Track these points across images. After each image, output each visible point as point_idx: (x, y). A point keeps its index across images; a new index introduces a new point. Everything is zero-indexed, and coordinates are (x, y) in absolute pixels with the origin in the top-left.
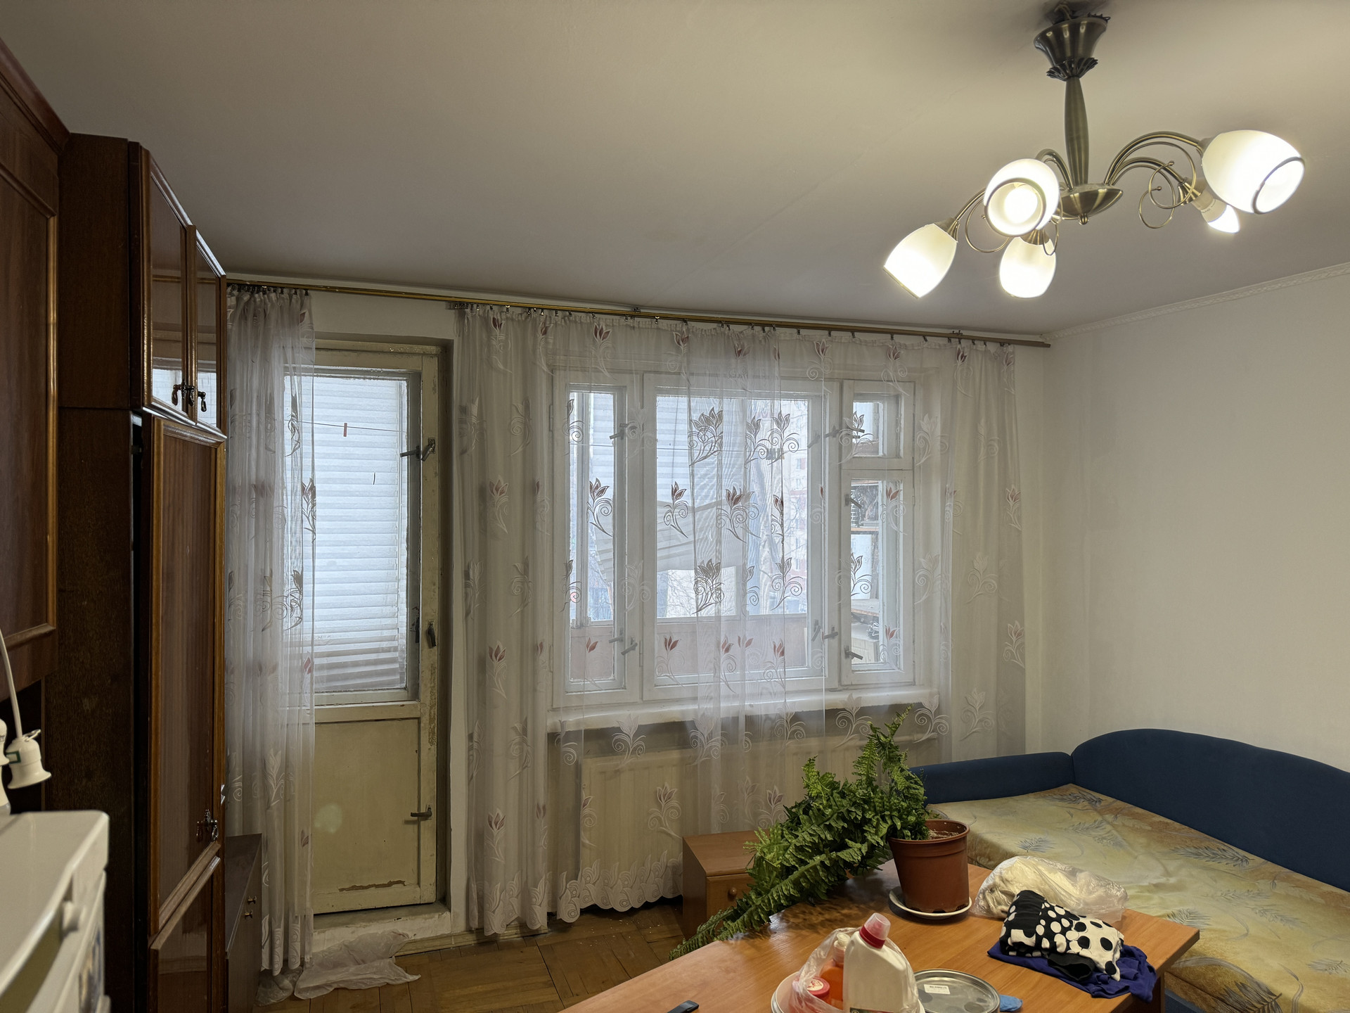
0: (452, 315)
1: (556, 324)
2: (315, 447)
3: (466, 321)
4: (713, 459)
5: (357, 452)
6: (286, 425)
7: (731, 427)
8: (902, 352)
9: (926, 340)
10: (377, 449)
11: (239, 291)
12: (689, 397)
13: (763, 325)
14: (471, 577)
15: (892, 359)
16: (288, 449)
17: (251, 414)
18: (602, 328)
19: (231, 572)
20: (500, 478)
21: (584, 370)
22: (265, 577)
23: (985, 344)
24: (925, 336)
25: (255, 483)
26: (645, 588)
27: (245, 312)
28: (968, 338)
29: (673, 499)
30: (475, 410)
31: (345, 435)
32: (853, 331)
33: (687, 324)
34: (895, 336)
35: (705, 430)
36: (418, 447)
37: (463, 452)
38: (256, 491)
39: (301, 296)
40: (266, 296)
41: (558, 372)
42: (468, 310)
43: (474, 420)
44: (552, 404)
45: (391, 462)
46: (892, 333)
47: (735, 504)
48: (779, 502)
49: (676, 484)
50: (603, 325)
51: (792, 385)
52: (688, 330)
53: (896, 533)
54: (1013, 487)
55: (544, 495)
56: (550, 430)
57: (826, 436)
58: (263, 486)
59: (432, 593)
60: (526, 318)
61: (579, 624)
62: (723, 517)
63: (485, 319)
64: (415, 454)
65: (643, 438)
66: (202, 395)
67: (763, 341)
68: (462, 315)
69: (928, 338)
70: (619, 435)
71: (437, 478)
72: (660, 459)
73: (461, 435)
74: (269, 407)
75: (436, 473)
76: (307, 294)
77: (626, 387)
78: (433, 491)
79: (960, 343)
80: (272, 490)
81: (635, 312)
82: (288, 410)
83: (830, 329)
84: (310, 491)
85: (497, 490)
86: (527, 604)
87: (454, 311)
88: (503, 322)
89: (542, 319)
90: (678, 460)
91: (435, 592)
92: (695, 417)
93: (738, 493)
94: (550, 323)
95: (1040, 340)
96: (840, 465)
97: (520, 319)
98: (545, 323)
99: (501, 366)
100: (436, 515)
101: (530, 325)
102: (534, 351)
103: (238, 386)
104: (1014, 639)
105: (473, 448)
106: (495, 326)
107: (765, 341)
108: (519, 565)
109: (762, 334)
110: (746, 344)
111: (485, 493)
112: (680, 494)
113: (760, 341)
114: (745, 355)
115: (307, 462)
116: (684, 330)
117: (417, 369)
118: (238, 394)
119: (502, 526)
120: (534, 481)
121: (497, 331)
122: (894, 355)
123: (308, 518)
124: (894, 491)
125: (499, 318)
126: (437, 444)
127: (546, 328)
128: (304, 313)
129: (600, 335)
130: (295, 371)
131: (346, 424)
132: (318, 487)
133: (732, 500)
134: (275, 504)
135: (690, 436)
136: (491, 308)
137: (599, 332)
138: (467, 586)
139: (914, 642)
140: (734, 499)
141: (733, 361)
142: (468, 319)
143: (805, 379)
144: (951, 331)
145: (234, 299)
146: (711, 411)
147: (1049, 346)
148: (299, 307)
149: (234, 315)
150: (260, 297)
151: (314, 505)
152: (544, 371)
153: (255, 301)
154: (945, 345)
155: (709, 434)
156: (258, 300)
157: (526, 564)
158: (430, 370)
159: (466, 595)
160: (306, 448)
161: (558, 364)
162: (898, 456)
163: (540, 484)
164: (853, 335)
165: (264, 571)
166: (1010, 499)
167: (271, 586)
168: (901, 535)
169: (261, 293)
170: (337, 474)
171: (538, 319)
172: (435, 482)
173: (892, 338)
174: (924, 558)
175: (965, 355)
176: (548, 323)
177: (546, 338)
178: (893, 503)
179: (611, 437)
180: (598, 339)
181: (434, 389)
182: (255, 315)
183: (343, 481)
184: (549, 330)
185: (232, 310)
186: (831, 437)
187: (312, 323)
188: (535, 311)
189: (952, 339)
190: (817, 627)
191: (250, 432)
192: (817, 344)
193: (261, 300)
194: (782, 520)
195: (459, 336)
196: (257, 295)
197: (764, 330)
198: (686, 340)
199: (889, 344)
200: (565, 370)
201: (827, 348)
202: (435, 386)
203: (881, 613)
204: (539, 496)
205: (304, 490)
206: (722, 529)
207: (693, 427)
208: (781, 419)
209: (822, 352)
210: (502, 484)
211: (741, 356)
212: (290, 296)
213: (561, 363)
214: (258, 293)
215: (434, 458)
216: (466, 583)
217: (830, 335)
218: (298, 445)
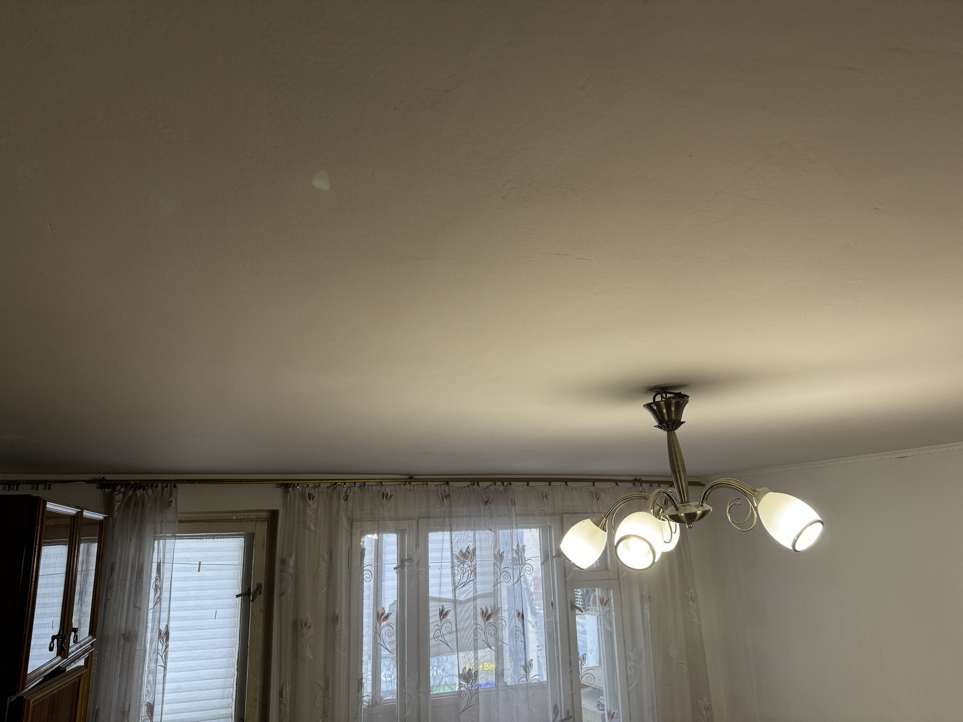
0: (279, 492)
1: (355, 492)
2: (171, 602)
3: (289, 497)
4: (471, 584)
6: (151, 586)
7: (485, 557)
8: (602, 495)
9: (617, 485)
11: (126, 488)
12: (451, 532)
13: (503, 481)
14: (284, 696)
15: (595, 500)
16: (151, 605)
17: (125, 580)
18: (388, 493)
19: (99, 709)
20: (308, 616)
21: (374, 520)
22: (124, 712)
23: (659, 485)
24: (616, 482)
25: (123, 632)
26: (421, 695)
27: (128, 502)
28: (646, 482)
29: (440, 619)
30: (291, 562)
31: (199, 571)
32: (566, 481)
33: (448, 485)
34: (595, 483)
35: (463, 563)
36: (249, 589)
37: (282, 594)
38: (124, 639)
39: (170, 487)
40: (144, 491)
41: (355, 523)
42: (291, 489)
43: (291, 570)
44: (351, 548)
46: (594, 481)
47: (487, 620)
48: (521, 616)
49: (443, 606)
50: (388, 490)
51: (526, 519)
52: (449, 489)
53: (611, 633)
54: (691, 591)
55: (342, 625)
56: (348, 568)
57: (554, 557)
58: (129, 634)
59: (254, 708)
60: (333, 490)
61: (374, 703)
62: (479, 631)
63: (303, 495)
64: (247, 595)
65: (418, 572)
67: (503, 493)
68: (286, 492)
69: (619, 483)
70: (400, 567)
71: (262, 614)
72: (432, 581)
73: (281, 581)
74: (139, 573)
75: (261, 611)
76: (175, 486)
77: (406, 530)
78: (259, 624)
79: (641, 486)
80: (136, 637)
81: (411, 478)
82: (154, 574)
83: (550, 481)
84: (165, 636)
85: (306, 625)
86: (328, 715)
87: (280, 489)
88: (316, 495)
89: (344, 490)
91: (256, 708)
92: (456, 552)
93: (490, 612)
94: (350, 493)
95: (698, 481)
96: (566, 581)
97: (328, 491)
98: (346, 493)
99: (312, 528)
100: (259, 644)
101: (336, 495)
102: (338, 513)
103: (117, 560)
104: (704, 712)
105: (289, 591)
106: (310, 499)
107: (505, 493)
108: (322, 683)
109: (502, 488)
110: (491, 496)
111: (297, 626)
112: (446, 614)
113: (501, 493)
114: (490, 503)
115: (164, 615)
116: (447, 489)
117: (252, 531)
118: (117, 567)
119: (309, 654)
120: (335, 613)
121: (311, 502)
122: (596, 497)
123: (162, 657)
124: (605, 599)
125: (313, 492)
126: (263, 587)
127: (347, 496)
128: (172, 500)
129: (386, 498)
130: (165, 538)
131: (200, 562)
132: (172, 634)
133: (485, 617)
134: (138, 648)
135: (453, 567)
136: (308, 486)
137: (385, 496)
138: (280, 702)
140: (487, 616)
141: (482, 507)
142: (290, 496)
143: (533, 515)
144: (634, 478)
145: (121, 495)
146: (467, 549)
147: (704, 485)
148: (168, 496)
149: (119, 507)
150: (140, 493)
151: (167, 646)
152: (345, 527)
153: (136, 495)
154: (631, 487)
155: (466, 566)
156: (139, 494)
157: (327, 682)
158: (261, 532)
159: (280, 710)
160: (165, 604)
162: (606, 569)
163: (339, 616)
164: (566, 483)
165: (124, 704)
166: (690, 600)
167: (128, 719)
168: (615, 635)
169: (141, 490)
171: (341, 491)
172: (261, 618)
173: (594, 485)
174: (632, 651)
176: (348, 492)
177: (347, 505)
178: (607, 609)
179: (395, 569)
180: (385, 501)
181: (263, 545)
182: (135, 505)
184: (349, 497)
185: (119, 503)
186: (557, 558)
187: (176, 508)
188: (339, 485)
189: (636, 484)
190: (556, 710)
191: (124, 594)
192: (542, 492)
193: (141, 494)
194: (524, 630)
195: (284, 506)
196: (138, 491)
197: (503, 484)
198: (447, 496)
199: (592, 489)
200: (360, 521)
201: (549, 494)
202: (264, 543)
203: (604, 688)
204: (338, 627)
205: (160, 633)
206: (479, 640)
207: (455, 561)
208: (518, 550)
209: (546, 498)
210: (310, 620)
211: (488, 504)
212: (163, 488)
213: (358, 517)
214: (139, 489)
215: (260, 598)
216: (280, 700)
217: (550, 485)
218: (159, 600)
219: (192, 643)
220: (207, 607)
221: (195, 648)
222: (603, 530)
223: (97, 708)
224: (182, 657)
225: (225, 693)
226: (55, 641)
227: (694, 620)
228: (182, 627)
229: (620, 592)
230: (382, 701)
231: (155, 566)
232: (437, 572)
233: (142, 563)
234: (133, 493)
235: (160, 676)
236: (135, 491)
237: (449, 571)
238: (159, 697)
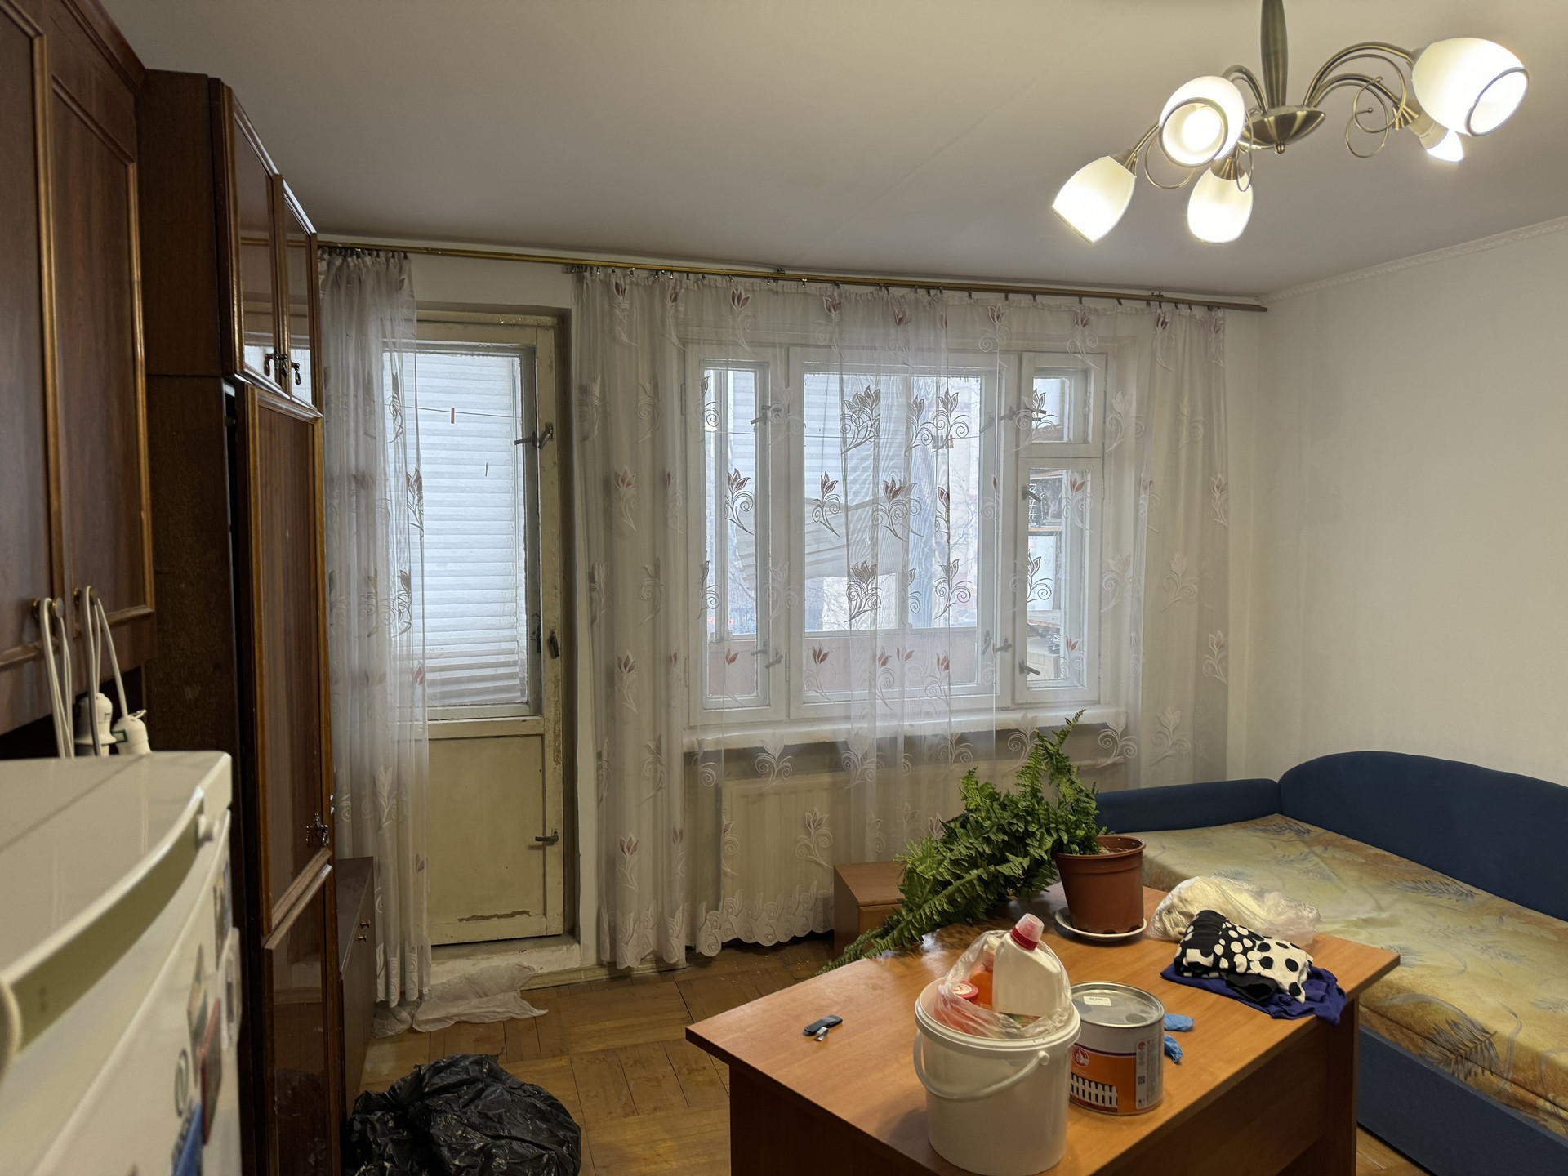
0: (568, 280)
1: (687, 289)
2: (420, 436)
3: (585, 287)
4: (870, 446)
5: (467, 443)
6: (387, 407)
7: (891, 409)
8: (1092, 318)
9: (1120, 304)
10: (489, 439)
11: (330, 254)
12: (842, 375)
13: (928, 287)
14: (596, 580)
15: (1080, 326)
16: (390, 437)
17: (347, 396)
18: (741, 295)
19: (332, 573)
20: (626, 468)
21: (720, 343)
22: (369, 577)
23: (1190, 308)
24: (1119, 298)
25: (354, 473)
26: (792, 593)
27: (337, 279)
28: (1169, 300)
29: (823, 492)
30: (596, 390)
31: (453, 422)
32: (1034, 293)
33: (839, 288)
34: (1084, 299)
35: (861, 411)
36: (534, 434)
37: (584, 439)
38: (357, 483)
39: (399, 259)
40: (360, 260)
41: (690, 346)
42: (587, 274)
43: (596, 402)
44: (685, 384)
45: (506, 454)
46: (1081, 295)
47: (893, 498)
48: (945, 496)
49: (826, 475)
50: (741, 290)
51: (962, 359)
52: (840, 294)
53: (1082, 531)
54: (1219, 475)
55: (676, 488)
56: (682, 414)
57: (1002, 418)
58: (363, 477)
59: (554, 598)
60: (654, 282)
61: (718, 638)
62: (880, 513)
63: (606, 284)
64: (531, 442)
65: (789, 421)
66: (296, 366)
67: (928, 306)
68: (580, 280)
69: (1122, 301)
70: (761, 420)
71: (555, 467)
73: (582, 419)
74: (367, 387)
75: (555, 463)
76: (406, 257)
77: (768, 363)
78: (552, 483)
79: (1160, 306)
80: (374, 481)
81: (779, 273)
82: (388, 393)
83: (1007, 291)
84: (416, 483)
85: (623, 481)
86: (659, 610)
87: (570, 275)
88: (627, 287)
89: (672, 283)
90: (828, 450)
91: (556, 596)
92: (849, 396)
93: (898, 485)
94: (681, 287)
95: (1256, 303)
96: (1017, 453)
97: (646, 283)
98: (674, 288)
99: (625, 339)
100: (555, 510)
101: (658, 290)
102: (663, 322)
103: (332, 364)
104: (1216, 651)
105: (596, 432)
106: (618, 291)
107: (930, 307)
108: (649, 567)
109: (926, 299)
110: (907, 310)
111: (609, 486)
112: (831, 486)
113: (925, 307)
114: (906, 323)
115: (411, 453)
116: (836, 294)
117: (531, 343)
118: (332, 373)
119: (629, 522)
120: (664, 471)
121: (620, 297)
122: (1082, 322)
123: (414, 512)
124: (1079, 482)
125: (622, 282)
126: (555, 430)
127: (676, 295)
128: (403, 280)
129: (739, 301)
130: (396, 347)
131: (453, 409)
132: (424, 482)
133: (891, 492)
134: (378, 496)
135: (843, 419)
136: (614, 271)
137: (737, 298)
138: (591, 589)
139: (1099, 656)
140: (893, 492)
141: (893, 331)
142: (587, 285)
143: (977, 351)
144: (1150, 293)
146: (866, 392)
147: (1265, 310)
148: (396, 272)
149: (325, 281)
150: (353, 260)
151: (420, 498)
152: (674, 344)
153: (348, 266)
154: (1142, 310)
155: (864, 416)
156: (351, 264)
157: (656, 566)
158: (546, 344)
159: (591, 598)
160: (410, 435)
161: (690, 337)
162: (1085, 441)
163: (671, 474)
164: (1034, 298)
165: (368, 571)
166: (1216, 489)
167: (376, 588)
168: (1088, 533)
169: (355, 257)
170: (445, 468)
171: (666, 284)
172: (554, 474)
173: (1080, 301)
174: (1113, 559)
175: (1167, 320)
176: (678, 287)
177: (677, 306)
178: (1079, 495)
179: (752, 422)
180: (736, 307)
181: (550, 367)
182: (348, 283)
183: (452, 475)
184: (680, 296)
185: (324, 277)
187: (412, 291)
188: (663, 273)
189: (1152, 303)
190: (988, 635)
191: (347, 416)
192: (992, 309)
193: (355, 265)
194: (948, 515)
195: (578, 304)
196: (350, 259)
197: (929, 293)
198: (837, 306)
199: (1076, 307)
200: (699, 344)
201: (1003, 314)
202: (551, 362)
203: (1062, 625)
204: (670, 490)
205: (408, 480)
207: (846, 410)
208: (948, 400)
209: (998, 318)
210: (629, 475)
211: (902, 325)
212: (388, 260)
213: (694, 337)
214: (351, 256)
215: (551, 448)
216: (590, 586)
217: (1007, 298)
218: (400, 432)
223: (330, 571)
224: (442, 557)
227: (1218, 520)
229: (1103, 477)
231: (388, 381)
233: (369, 373)
234: (342, 264)
235: (415, 538)
236: (345, 257)
237: (837, 425)
238: (416, 567)
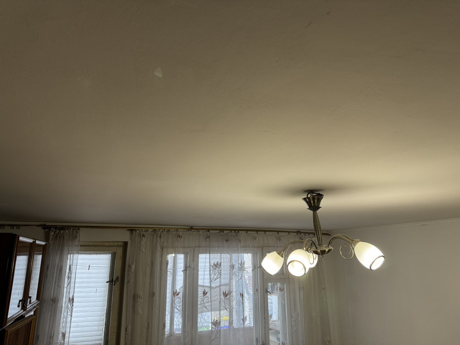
0: (129, 233)
1: (164, 234)
2: (75, 284)
3: (133, 236)
4: (219, 280)
6: (66, 276)
8: (282, 238)
9: (289, 234)
11: (55, 229)
12: (210, 254)
13: (235, 230)
14: (128, 331)
15: (278, 241)
16: (66, 285)
17: (54, 273)
18: (180, 235)
19: (39, 335)
20: (141, 293)
21: (173, 248)
22: (51, 336)
23: (309, 235)
25: (52, 298)
26: (193, 332)
27: (56, 236)
28: (303, 233)
29: (204, 295)
30: (133, 267)
31: (89, 270)
32: (265, 231)
33: (209, 232)
34: (279, 233)
35: (215, 269)
36: (113, 279)
37: (128, 282)
38: (52, 301)
39: (77, 230)
40: (64, 231)
41: (164, 249)
42: (134, 232)
43: (133, 271)
44: (162, 260)
46: (278, 232)
47: (226, 297)
48: (242, 295)
49: (205, 289)
50: (180, 233)
51: (245, 249)
52: (209, 234)
55: (157, 297)
56: (160, 270)
57: (258, 267)
58: (55, 299)
59: (113, 336)
60: (154, 233)
62: (222, 302)
63: (140, 235)
64: (111, 282)
65: (194, 273)
66: (30, 298)
67: (235, 236)
68: (132, 233)
69: (290, 233)
70: (185, 270)
71: (118, 291)
72: (200, 277)
73: (128, 276)
74: (61, 270)
75: (118, 289)
76: (79, 229)
77: (188, 252)
78: (117, 296)
79: (301, 234)
80: (58, 300)
81: (191, 228)
82: (68, 271)
83: (257, 231)
84: (72, 300)
85: (139, 297)
86: (148, 341)
87: (129, 231)
88: (146, 235)
89: (160, 233)
92: (212, 264)
93: (227, 293)
94: (162, 234)
95: (327, 233)
96: (264, 279)
97: (152, 233)
99: (144, 251)
100: (117, 305)
101: (155, 235)
102: (156, 244)
103: (50, 263)
104: (328, 343)
105: (132, 280)
106: (143, 237)
107: (236, 236)
108: (146, 325)
109: (234, 234)
110: (229, 237)
111: (135, 297)
112: (206, 293)
113: (234, 236)
114: (229, 241)
115: (72, 290)
116: (208, 234)
117: (115, 251)
118: (50, 266)
119: (140, 311)
120: (153, 292)
121: (144, 238)
122: (279, 239)
123: (70, 310)
124: (282, 288)
126: (119, 278)
127: (161, 236)
128: (77, 236)
129: (179, 237)
130: (73, 254)
131: (89, 265)
132: (75, 300)
134: (59, 306)
135: (210, 271)
136: (142, 230)
137: (179, 236)
138: (126, 334)
140: (225, 295)
141: (225, 243)
142: (134, 235)
143: (249, 247)
144: (297, 231)
145: (53, 232)
146: (217, 263)
147: (330, 235)
148: (75, 234)
149: (52, 238)
150: (62, 231)
151: (73, 306)
152: (159, 250)
154: (296, 235)
155: (216, 271)
156: (62, 233)
157: (148, 325)
158: (119, 252)
159: (126, 337)
160: (72, 285)
161: (164, 246)
162: (283, 274)
163: (155, 293)
164: (265, 232)
165: (51, 333)
167: (53, 340)
168: (286, 305)
169: (63, 230)
171: (158, 233)
172: (118, 293)
173: (278, 234)
174: (294, 314)
175: (303, 238)
177: (161, 240)
178: (283, 293)
179: (182, 271)
180: (179, 239)
181: (120, 258)
182: (60, 237)
185: (52, 236)
186: (260, 268)
187: (79, 239)
188: (157, 230)
189: (298, 234)
190: (257, 341)
191: (53, 280)
192: (253, 236)
193: (63, 233)
194: (243, 302)
195: (130, 240)
197: (235, 232)
198: (209, 237)
200: (167, 248)
201: (257, 237)
202: (121, 257)
203: (280, 330)
204: (155, 298)
205: (69, 299)
206: (221, 306)
207: (211, 268)
208: (242, 263)
209: (255, 239)
210: (141, 295)
211: (228, 241)
212: (73, 230)
213: (166, 246)
214: (62, 230)
215: (118, 283)
216: (126, 333)
217: (257, 233)
218: (69, 283)
219: (85, 304)
220: (92, 287)
221: (86, 307)
222: (282, 257)
223: (38, 334)
224: (80, 311)
225: (99, 328)
226: (21, 302)
227: (324, 299)
228: (80, 296)
229: (289, 285)
230: (174, 334)
231: (68, 267)
232: (203, 273)
233: (62, 265)
234: (59, 232)
235: (69, 320)
236: (60, 231)
237: (208, 273)
238: (68, 330)
